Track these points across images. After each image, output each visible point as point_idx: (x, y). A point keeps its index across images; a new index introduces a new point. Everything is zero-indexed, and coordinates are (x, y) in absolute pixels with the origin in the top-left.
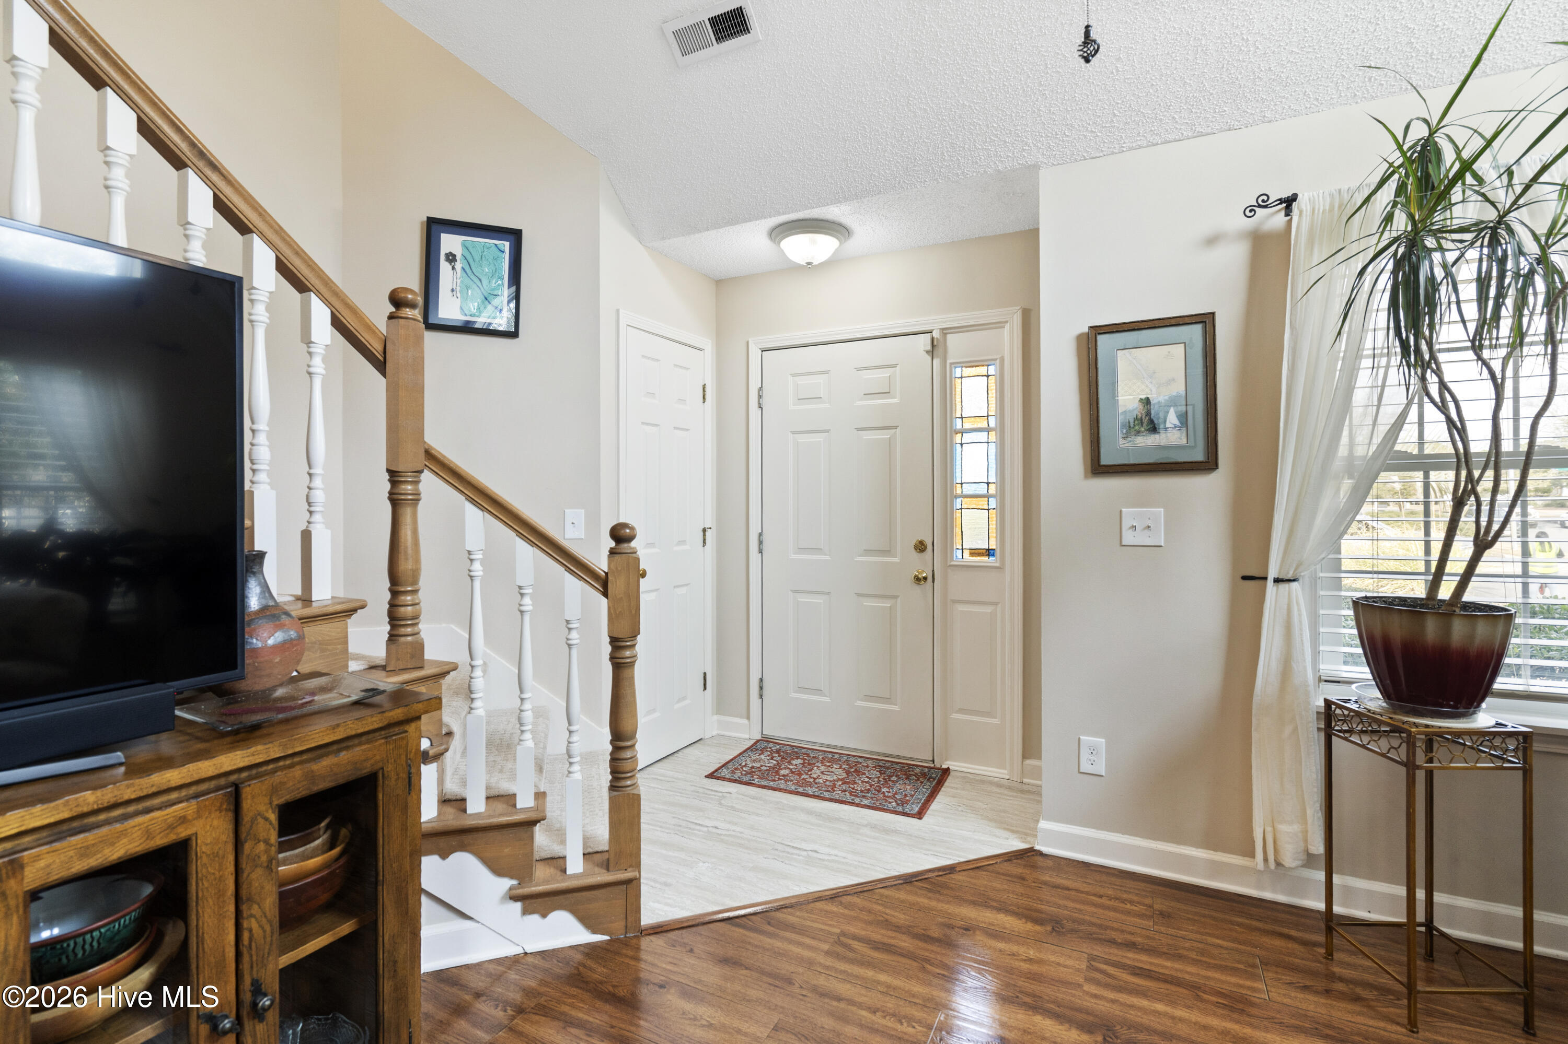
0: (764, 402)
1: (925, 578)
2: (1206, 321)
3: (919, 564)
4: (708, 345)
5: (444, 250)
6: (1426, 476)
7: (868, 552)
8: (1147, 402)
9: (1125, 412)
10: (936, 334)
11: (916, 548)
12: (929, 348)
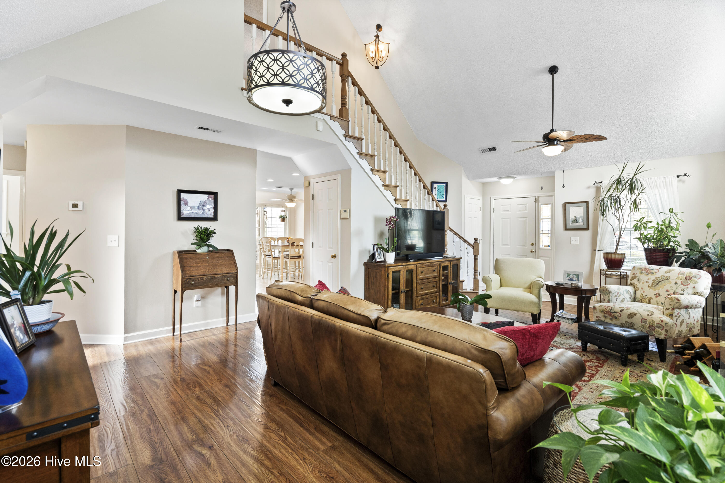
0: (494, 211)
1: (533, 252)
2: (587, 203)
3: (532, 248)
4: (481, 198)
5: (434, 187)
6: (630, 232)
7: (520, 245)
8: (576, 217)
9: (571, 219)
10: (537, 197)
11: (531, 244)
12: (535, 200)
